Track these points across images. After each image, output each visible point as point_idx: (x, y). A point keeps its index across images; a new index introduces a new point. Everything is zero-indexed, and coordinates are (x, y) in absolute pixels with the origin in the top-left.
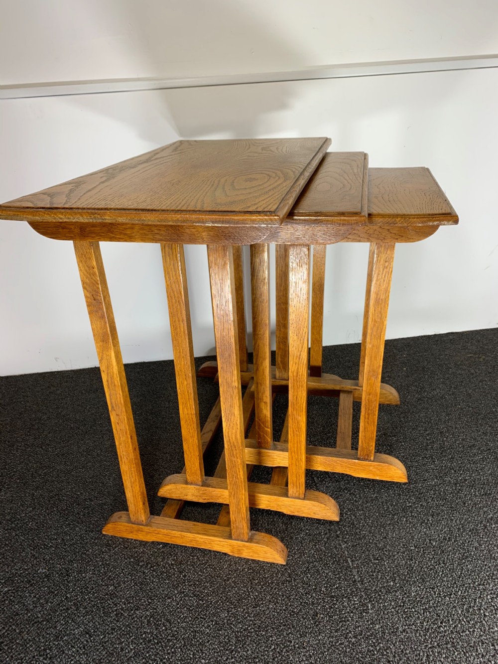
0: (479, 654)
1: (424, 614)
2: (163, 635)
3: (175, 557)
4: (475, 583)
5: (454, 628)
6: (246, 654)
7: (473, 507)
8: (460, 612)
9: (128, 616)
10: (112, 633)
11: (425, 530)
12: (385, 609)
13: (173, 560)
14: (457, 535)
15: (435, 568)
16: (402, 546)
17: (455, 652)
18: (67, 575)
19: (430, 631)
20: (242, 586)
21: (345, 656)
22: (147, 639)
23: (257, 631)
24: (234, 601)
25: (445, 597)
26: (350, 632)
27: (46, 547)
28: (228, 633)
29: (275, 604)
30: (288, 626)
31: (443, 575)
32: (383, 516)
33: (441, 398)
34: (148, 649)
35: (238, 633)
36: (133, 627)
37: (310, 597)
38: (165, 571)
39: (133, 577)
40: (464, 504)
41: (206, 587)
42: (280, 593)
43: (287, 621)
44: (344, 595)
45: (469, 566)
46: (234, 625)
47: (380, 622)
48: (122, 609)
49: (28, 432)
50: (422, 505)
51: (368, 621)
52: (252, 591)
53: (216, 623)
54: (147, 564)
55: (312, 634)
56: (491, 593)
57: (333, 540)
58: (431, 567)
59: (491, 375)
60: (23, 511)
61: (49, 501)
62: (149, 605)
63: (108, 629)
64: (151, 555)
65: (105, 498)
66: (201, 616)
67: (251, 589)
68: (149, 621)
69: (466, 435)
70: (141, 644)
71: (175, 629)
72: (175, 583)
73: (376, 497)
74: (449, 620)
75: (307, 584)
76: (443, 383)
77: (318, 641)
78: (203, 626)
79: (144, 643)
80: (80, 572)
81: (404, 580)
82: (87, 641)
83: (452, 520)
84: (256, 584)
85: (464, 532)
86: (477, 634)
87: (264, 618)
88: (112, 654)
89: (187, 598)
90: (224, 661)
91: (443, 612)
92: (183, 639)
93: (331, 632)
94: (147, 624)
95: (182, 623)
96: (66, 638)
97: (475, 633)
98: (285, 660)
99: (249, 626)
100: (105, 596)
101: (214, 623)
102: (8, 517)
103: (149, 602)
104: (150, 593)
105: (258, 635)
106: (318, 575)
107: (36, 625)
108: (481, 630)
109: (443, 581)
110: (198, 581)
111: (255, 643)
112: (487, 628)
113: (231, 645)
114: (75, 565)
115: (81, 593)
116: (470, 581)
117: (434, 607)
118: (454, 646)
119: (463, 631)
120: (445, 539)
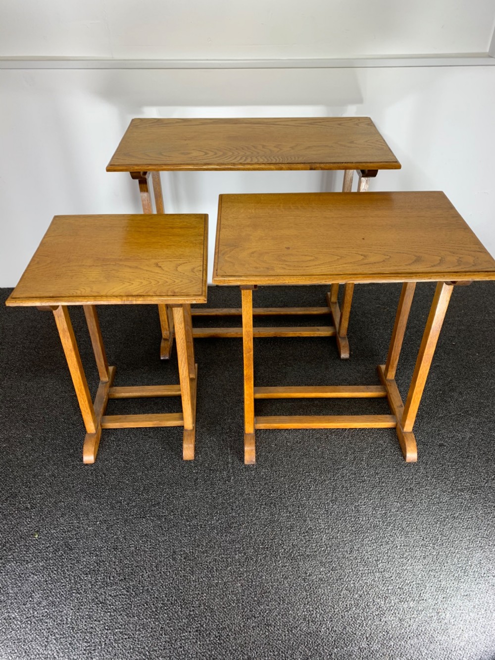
1: (264, 485)
2: (100, 482)
4: (304, 471)
5: (279, 496)
6: (147, 497)
8: (287, 487)
10: (69, 477)
12: (241, 481)
13: (115, 438)
15: (283, 460)
17: (274, 509)
18: (44, 440)
19: (264, 496)
20: (156, 458)
21: (207, 504)
22: (89, 483)
24: (148, 466)
25: (281, 477)
26: (215, 491)
27: (33, 422)
28: (140, 484)
30: (178, 484)
31: (286, 464)
34: (88, 488)
35: (146, 485)
41: (132, 456)
43: (178, 481)
44: (218, 470)
45: (305, 461)
46: (144, 480)
47: (235, 488)
48: (77, 464)
51: (228, 486)
52: (160, 462)
53: (133, 478)
55: (191, 490)
56: (311, 478)
59: (386, 324)
60: (18, 395)
61: (37, 390)
63: (66, 475)
68: (92, 473)
70: (85, 485)
71: (107, 479)
72: (113, 452)
74: (278, 491)
77: (193, 494)
78: (125, 479)
79: (87, 485)
80: (53, 439)
82: (53, 480)
85: (311, 439)
87: (164, 478)
88: (67, 489)
89: (118, 462)
90: (134, 499)
91: (276, 486)
92: (112, 485)
93: (203, 490)
95: (113, 476)
96: (39, 477)
97: (291, 499)
98: (170, 502)
99: (154, 482)
100: (67, 455)
102: (8, 399)
105: (158, 487)
107: (22, 468)
108: (295, 499)
110: (128, 452)
111: (155, 492)
112: (299, 498)
113: (139, 491)
114: (50, 435)
115: (52, 452)
116: (301, 469)
117: (272, 483)
118: (275, 505)
119: (285, 498)
120: (297, 442)
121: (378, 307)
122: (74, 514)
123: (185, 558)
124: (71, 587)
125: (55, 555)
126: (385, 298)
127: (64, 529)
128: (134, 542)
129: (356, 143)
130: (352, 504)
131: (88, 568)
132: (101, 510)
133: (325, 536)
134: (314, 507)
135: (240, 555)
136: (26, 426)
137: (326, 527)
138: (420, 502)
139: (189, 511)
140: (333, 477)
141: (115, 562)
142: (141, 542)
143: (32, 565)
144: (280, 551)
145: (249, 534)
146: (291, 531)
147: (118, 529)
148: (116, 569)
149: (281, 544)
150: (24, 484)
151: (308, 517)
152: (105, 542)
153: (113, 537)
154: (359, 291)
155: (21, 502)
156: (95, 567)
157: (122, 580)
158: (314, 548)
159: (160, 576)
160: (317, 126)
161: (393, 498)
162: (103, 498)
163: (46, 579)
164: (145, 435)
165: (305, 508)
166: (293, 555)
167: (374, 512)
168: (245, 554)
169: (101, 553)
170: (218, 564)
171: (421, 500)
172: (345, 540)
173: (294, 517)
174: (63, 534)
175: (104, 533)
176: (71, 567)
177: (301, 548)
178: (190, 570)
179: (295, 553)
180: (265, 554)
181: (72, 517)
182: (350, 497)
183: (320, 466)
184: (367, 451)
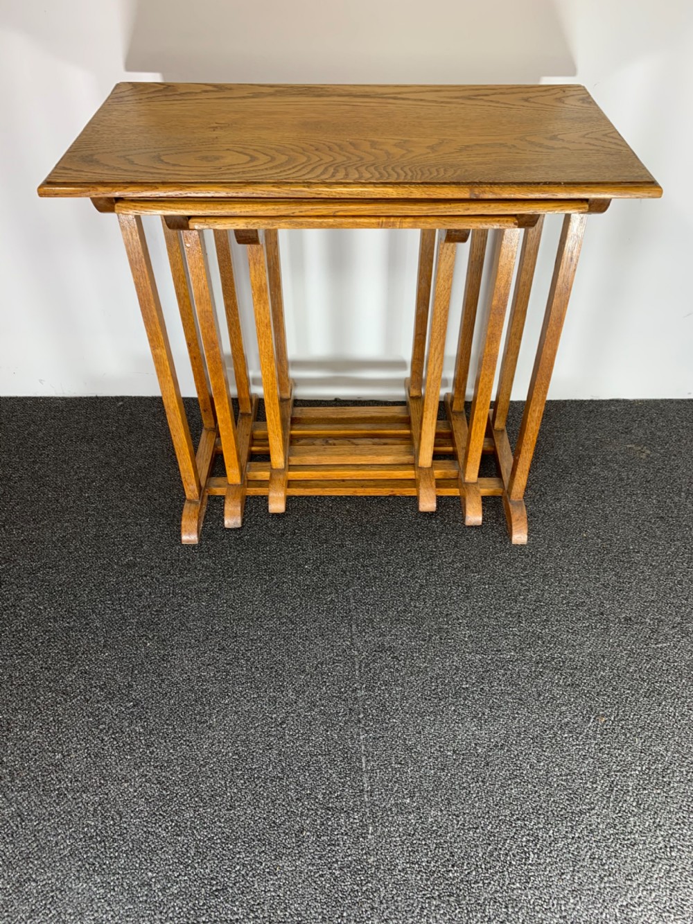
0: (486, 916)
1: (435, 849)
2: (109, 832)
3: (145, 723)
4: (513, 815)
5: (466, 876)
6: (203, 873)
7: (548, 702)
8: (480, 855)
9: (71, 799)
10: (49, 820)
11: (475, 728)
12: (389, 836)
13: (143, 727)
14: (514, 742)
15: (470, 787)
16: (438, 749)
17: (456, 909)
18: (8, 730)
19: (435, 875)
20: (221, 776)
22: (89, 835)
23: (224, 843)
24: (205, 796)
25: (469, 829)
26: (337, 861)
28: (188, 840)
29: (255, 809)
30: (264, 842)
31: (476, 799)
32: (426, 699)
33: (564, 516)
34: (86, 847)
35: (200, 841)
36: (76, 815)
37: (301, 804)
38: (129, 742)
39: (88, 745)
40: (540, 695)
41: (176, 771)
42: (265, 794)
43: (263, 834)
44: (343, 809)
45: (513, 791)
46: (197, 831)
47: (377, 854)
48: (66, 788)
50: (482, 689)
51: (362, 850)
52: (230, 787)
53: (176, 825)
54: (108, 728)
55: (290, 857)
56: (528, 835)
57: (352, 727)
58: (465, 785)
59: (648, 485)
62: (100, 787)
63: (44, 814)
64: (116, 715)
65: (74, 620)
66: (161, 812)
67: (230, 782)
68: (95, 810)
69: (579, 585)
70: (81, 840)
71: (125, 825)
72: (138, 760)
73: (426, 667)
74: (463, 864)
75: (301, 786)
76: (576, 490)
77: (294, 868)
78: (160, 826)
79: (84, 840)
80: (24, 727)
81: (425, 798)
82: (17, 826)
83: (515, 718)
84: (238, 776)
86: (492, 888)
87: (236, 826)
88: (44, 848)
89: (148, 785)
90: (175, 877)
91: (460, 851)
92: (132, 840)
93: (314, 858)
94: (93, 815)
95: (136, 818)
97: (491, 886)
98: (248, 887)
99: (216, 835)
100: (49, 766)
101: (173, 824)
103: (100, 783)
104: (104, 771)
105: (223, 849)
106: (318, 775)
108: (499, 884)
109: (474, 807)
110: (167, 762)
111: (218, 859)
112: (507, 882)
113: (188, 857)
114: (20, 716)
116: (508, 812)
117: (451, 843)
118: (458, 901)
119: (476, 882)
120: (496, 746)
121: (630, 448)
122: (54, 912)
126: (642, 431)
129: (563, 140)
132: (109, 904)
139: (285, 909)
140: (571, 832)
154: (592, 414)
160: (482, 103)
162: (114, 874)
164: (201, 723)
165: (521, 908)
181: (51, 918)
182: (610, 882)
183: (544, 805)
184: (635, 770)
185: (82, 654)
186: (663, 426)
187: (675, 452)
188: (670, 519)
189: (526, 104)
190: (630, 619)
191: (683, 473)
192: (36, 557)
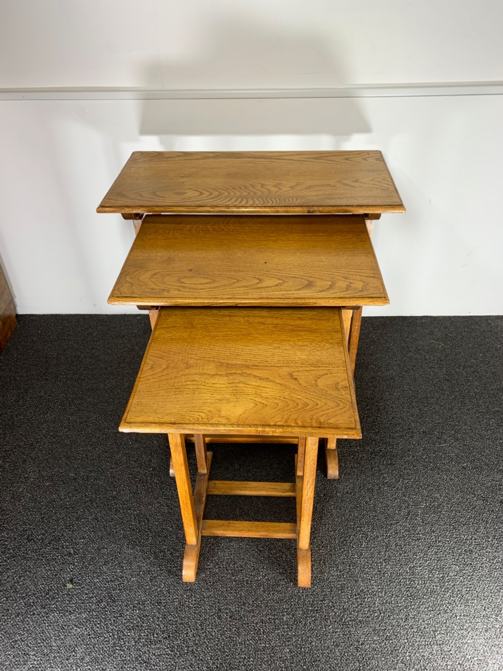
2: (143, 528)
4: (355, 525)
5: (329, 552)
7: (377, 472)
8: (337, 542)
9: (122, 513)
10: (112, 522)
13: (158, 480)
14: (357, 491)
18: (87, 480)
22: (132, 529)
25: (331, 531)
27: (76, 459)
33: (391, 379)
34: (131, 534)
38: (151, 487)
39: (130, 488)
40: (372, 469)
48: (120, 508)
49: (69, 367)
54: (140, 480)
56: (363, 534)
60: (61, 430)
61: (80, 425)
62: (137, 508)
64: (144, 474)
68: (135, 517)
69: (397, 414)
70: (128, 531)
72: (156, 496)
74: (327, 546)
76: (399, 365)
80: (95, 479)
82: (96, 524)
83: (358, 480)
85: (363, 489)
89: (162, 507)
92: (155, 532)
94: (134, 520)
95: (156, 522)
96: (83, 520)
97: (342, 556)
100: (110, 497)
102: (51, 434)
103: (137, 506)
104: (139, 500)
107: (65, 509)
110: (171, 497)
112: (350, 555)
114: (93, 474)
115: (95, 493)
116: (352, 523)
117: (322, 537)
118: (324, 563)
119: (335, 555)
120: (347, 493)
121: (432, 343)
122: (117, 562)
123: (230, 617)
124: (114, 644)
125: (97, 607)
126: (440, 333)
127: (107, 578)
128: (178, 596)
130: (406, 564)
131: (131, 622)
132: (144, 559)
133: (378, 600)
134: (366, 567)
135: (288, 616)
136: (69, 463)
137: (379, 590)
138: (481, 566)
139: (234, 564)
140: (386, 533)
141: (158, 618)
142: (185, 596)
143: (75, 616)
144: (331, 614)
145: (298, 593)
146: (341, 592)
147: (161, 582)
148: (159, 626)
149: (331, 607)
150: (67, 527)
151: (360, 577)
152: (149, 595)
153: (157, 589)
154: (411, 324)
155: (65, 547)
156: (139, 622)
157: (166, 637)
158: (366, 613)
159: (205, 635)
161: (450, 561)
162: (146, 547)
163: (89, 632)
165: (357, 567)
166: (344, 619)
167: (430, 576)
168: (293, 616)
169: (145, 607)
170: (265, 626)
171: (481, 564)
172: (400, 605)
173: (345, 576)
174: (106, 584)
175: (147, 585)
176: (114, 620)
177: (353, 613)
178: (235, 630)
179: (346, 617)
180: (314, 616)
181: (115, 565)
182: (405, 556)
183: (372, 521)
184: (422, 505)
185: (125, 445)
186: (453, 331)
187: (459, 345)
188: (453, 381)
189: (347, 161)
190: (426, 432)
191: (462, 356)
192: (96, 397)
